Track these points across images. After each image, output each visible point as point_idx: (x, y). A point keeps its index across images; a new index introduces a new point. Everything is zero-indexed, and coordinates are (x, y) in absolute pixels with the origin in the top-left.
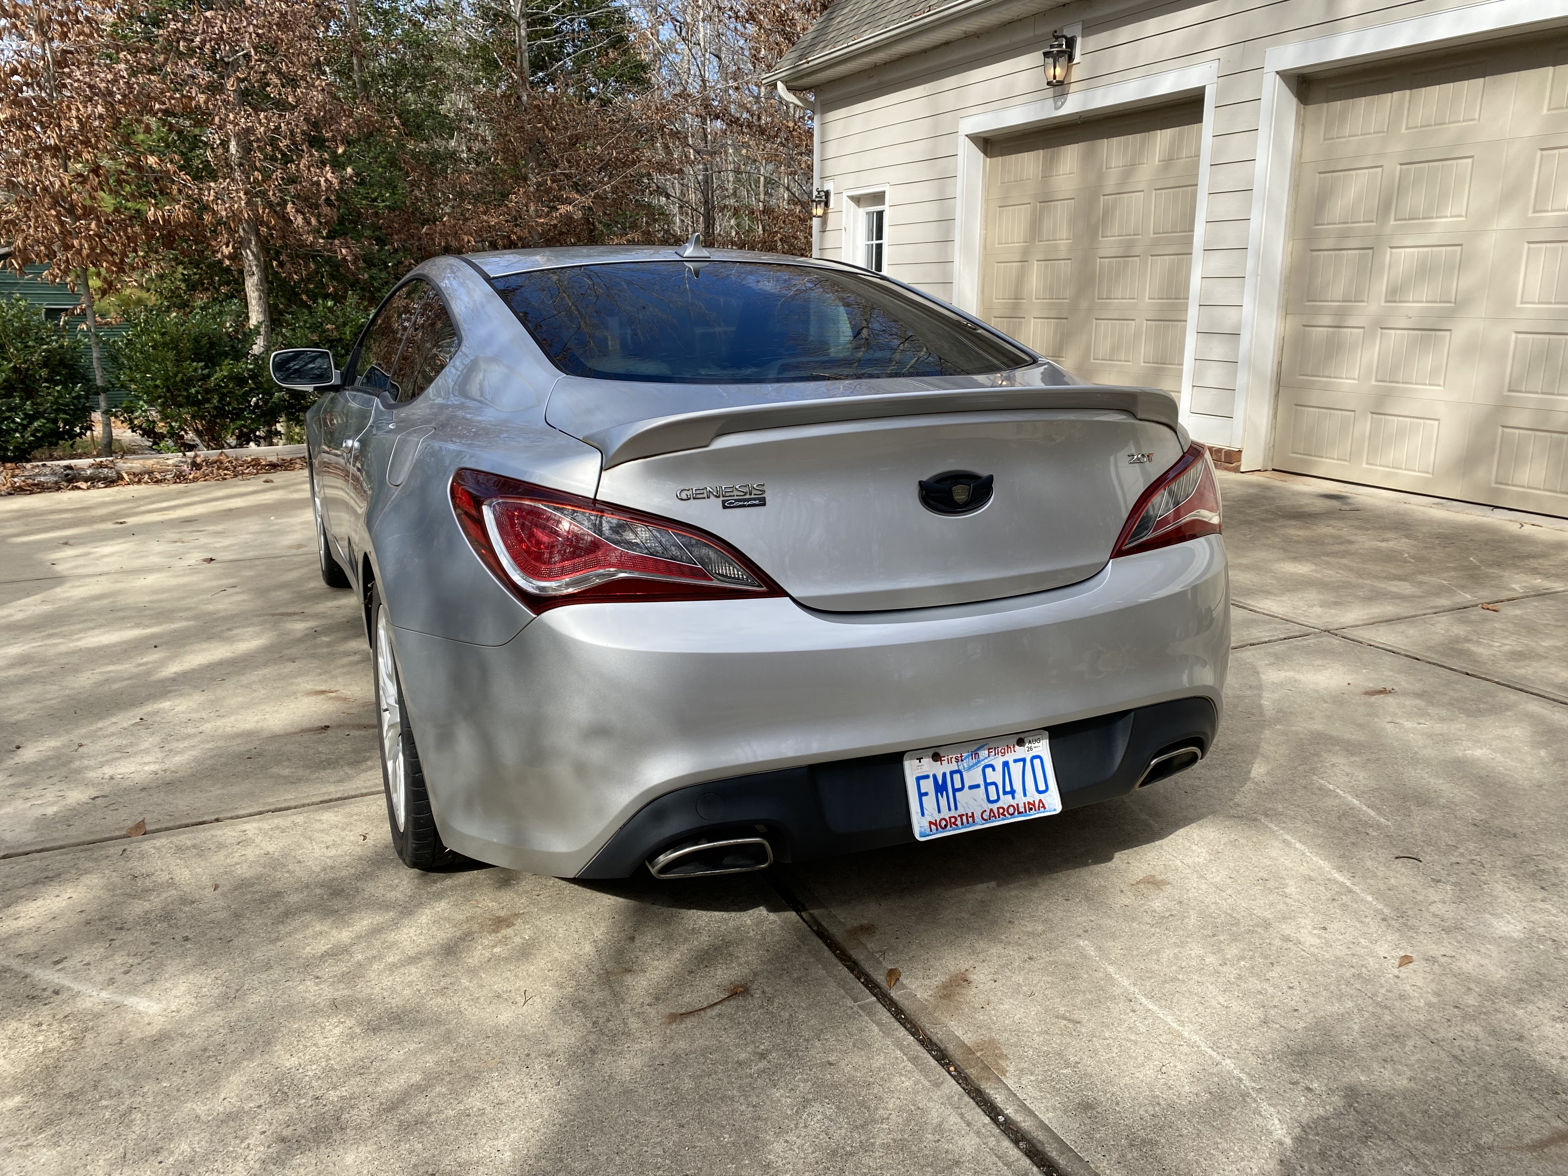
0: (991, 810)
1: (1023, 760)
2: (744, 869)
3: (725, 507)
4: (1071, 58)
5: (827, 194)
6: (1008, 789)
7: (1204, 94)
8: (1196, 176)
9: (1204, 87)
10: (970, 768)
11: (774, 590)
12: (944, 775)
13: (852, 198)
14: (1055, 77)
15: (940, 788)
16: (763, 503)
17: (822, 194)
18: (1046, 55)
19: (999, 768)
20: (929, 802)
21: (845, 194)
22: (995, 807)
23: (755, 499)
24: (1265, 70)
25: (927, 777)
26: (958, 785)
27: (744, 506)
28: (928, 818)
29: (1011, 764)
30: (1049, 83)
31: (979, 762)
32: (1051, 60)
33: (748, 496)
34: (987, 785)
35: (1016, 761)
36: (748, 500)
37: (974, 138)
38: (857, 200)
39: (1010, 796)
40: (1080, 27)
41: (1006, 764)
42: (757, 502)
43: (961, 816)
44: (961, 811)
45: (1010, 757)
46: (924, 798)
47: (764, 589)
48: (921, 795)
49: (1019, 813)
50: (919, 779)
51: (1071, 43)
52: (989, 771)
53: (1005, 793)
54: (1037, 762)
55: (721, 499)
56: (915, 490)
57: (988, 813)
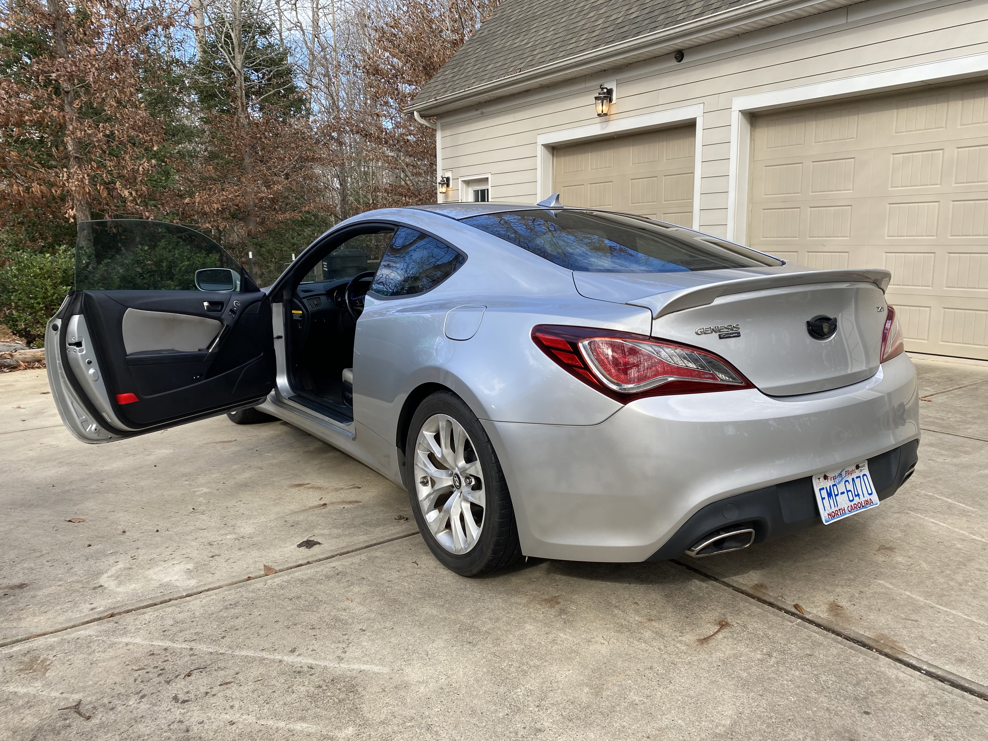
0: (851, 506)
1: (859, 477)
2: (738, 549)
3: (720, 338)
4: (611, 101)
5: (448, 179)
6: (856, 494)
7: (696, 122)
8: (694, 167)
9: (696, 118)
10: (839, 483)
11: (749, 385)
12: (830, 486)
13: (464, 182)
14: (602, 112)
15: (829, 495)
16: (739, 335)
17: (445, 179)
18: (596, 98)
19: (851, 481)
20: (826, 501)
21: (460, 180)
22: (852, 503)
23: (735, 333)
24: (733, 109)
25: (823, 489)
26: (836, 493)
27: (730, 337)
28: (827, 512)
29: (855, 479)
30: (598, 115)
31: (842, 479)
32: (600, 101)
33: (731, 332)
34: (848, 491)
35: (857, 478)
36: (732, 334)
37: (547, 146)
38: (468, 183)
39: (857, 498)
40: (615, 83)
41: (853, 479)
42: (736, 335)
43: (840, 510)
44: (840, 507)
45: (854, 476)
46: (824, 501)
47: (743, 384)
48: (823, 499)
49: (863, 506)
50: (820, 490)
51: (610, 92)
52: (847, 483)
53: (856, 496)
54: (865, 477)
55: (718, 333)
56: (805, 328)
57: (850, 507)
